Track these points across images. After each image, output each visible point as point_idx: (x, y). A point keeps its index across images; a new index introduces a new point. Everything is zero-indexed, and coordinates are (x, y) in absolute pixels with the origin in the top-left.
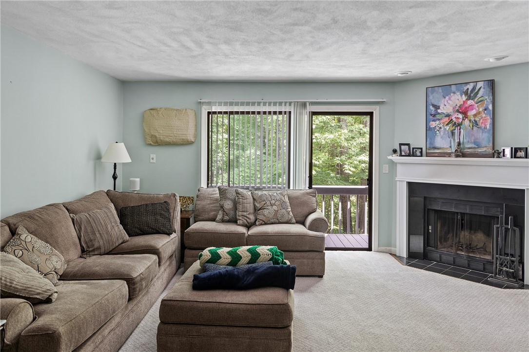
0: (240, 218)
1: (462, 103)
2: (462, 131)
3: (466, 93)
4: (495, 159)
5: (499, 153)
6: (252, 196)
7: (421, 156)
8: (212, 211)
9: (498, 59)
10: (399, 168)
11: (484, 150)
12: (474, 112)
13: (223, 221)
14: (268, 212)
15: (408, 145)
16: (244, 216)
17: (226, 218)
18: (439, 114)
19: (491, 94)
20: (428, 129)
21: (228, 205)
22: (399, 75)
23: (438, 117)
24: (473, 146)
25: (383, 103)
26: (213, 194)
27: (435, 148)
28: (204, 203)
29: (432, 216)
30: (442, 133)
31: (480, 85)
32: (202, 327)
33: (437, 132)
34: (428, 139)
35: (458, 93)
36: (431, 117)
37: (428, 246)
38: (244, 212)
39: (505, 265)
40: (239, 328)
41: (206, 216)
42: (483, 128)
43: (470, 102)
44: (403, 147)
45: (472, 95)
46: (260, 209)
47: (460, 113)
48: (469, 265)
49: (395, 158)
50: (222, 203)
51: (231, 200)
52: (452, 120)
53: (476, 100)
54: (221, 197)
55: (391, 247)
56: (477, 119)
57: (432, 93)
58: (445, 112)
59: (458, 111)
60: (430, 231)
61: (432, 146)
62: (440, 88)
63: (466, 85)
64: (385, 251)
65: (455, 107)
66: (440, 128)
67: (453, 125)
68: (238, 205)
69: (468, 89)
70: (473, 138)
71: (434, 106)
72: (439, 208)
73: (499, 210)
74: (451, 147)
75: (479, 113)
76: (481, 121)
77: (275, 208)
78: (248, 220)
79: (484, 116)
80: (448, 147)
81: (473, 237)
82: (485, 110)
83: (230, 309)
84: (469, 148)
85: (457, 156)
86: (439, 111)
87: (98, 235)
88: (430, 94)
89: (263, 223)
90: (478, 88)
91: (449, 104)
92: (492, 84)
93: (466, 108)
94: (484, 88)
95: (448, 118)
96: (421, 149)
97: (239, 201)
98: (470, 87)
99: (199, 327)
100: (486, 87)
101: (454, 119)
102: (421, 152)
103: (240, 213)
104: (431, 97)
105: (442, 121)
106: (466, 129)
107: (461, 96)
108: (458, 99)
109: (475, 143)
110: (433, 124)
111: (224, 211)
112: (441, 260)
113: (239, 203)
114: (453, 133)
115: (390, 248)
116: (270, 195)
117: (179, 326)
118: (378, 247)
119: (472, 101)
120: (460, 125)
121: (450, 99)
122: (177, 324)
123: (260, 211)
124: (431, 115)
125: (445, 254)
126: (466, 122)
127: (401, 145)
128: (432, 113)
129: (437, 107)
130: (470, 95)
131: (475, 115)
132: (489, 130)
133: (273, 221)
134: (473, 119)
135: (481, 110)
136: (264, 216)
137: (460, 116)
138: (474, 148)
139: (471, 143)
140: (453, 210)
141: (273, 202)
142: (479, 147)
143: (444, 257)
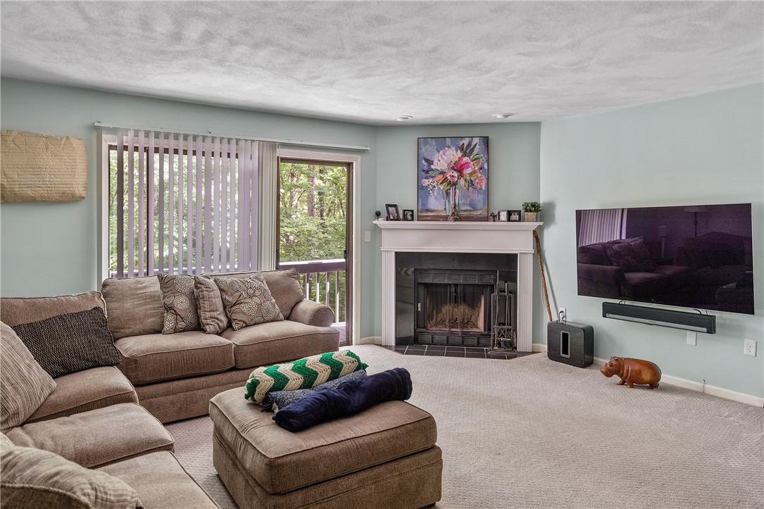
0: (209, 321)
1: (457, 159)
2: (457, 191)
3: (461, 148)
4: (491, 223)
5: (494, 216)
6: (218, 286)
7: (412, 220)
8: (146, 316)
9: (506, 116)
10: (385, 235)
11: (479, 212)
12: (469, 171)
13: (176, 331)
14: (248, 308)
15: (395, 206)
16: (214, 318)
17: (182, 325)
18: (432, 170)
19: (486, 152)
20: (420, 188)
21: (182, 303)
22: (398, 120)
23: (431, 173)
24: (469, 208)
25: (364, 151)
26: (140, 289)
27: (428, 210)
28: (128, 304)
29: (422, 291)
30: (436, 193)
31: (476, 141)
32: (339, 481)
33: (431, 192)
34: (420, 200)
35: (453, 148)
36: (423, 173)
37: (418, 328)
38: (213, 311)
39: (502, 335)
40: (384, 466)
41: (139, 327)
42: (478, 189)
43: (465, 159)
44: (390, 209)
45: (468, 151)
46: (235, 304)
47: (456, 170)
48: (463, 341)
49: (381, 222)
50: (168, 301)
51: (185, 295)
52: (446, 178)
53: (471, 157)
54: (164, 292)
55: (374, 335)
56: (473, 179)
57: (425, 145)
58: (439, 168)
59: (453, 168)
60: (419, 309)
61: (424, 208)
62: (434, 140)
63: (462, 140)
64: (368, 341)
65: (450, 164)
66: (434, 187)
67: (448, 184)
68: (201, 301)
69: (463, 144)
70: (469, 199)
71: (427, 160)
72: (431, 281)
73: (492, 277)
74: (445, 209)
75: (474, 172)
76: (477, 181)
77: (256, 300)
78: (219, 322)
79: (480, 175)
80: (442, 209)
81: (456, 310)
82: (481, 169)
83: (371, 443)
84: (465, 211)
85: (456, 220)
86: (433, 167)
87: (9, 388)
88: (422, 146)
89: (244, 325)
90: (474, 143)
91: (444, 159)
92: (486, 140)
93: (462, 165)
94: (480, 145)
95: (442, 176)
96: (412, 211)
97: (203, 295)
98: (466, 142)
99: (334, 482)
100: (482, 143)
101: (449, 178)
102: (412, 215)
103: (208, 315)
104: (423, 150)
105: (436, 179)
106: (461, 189)
107: (457, 151)
108: (452, 155)
109: (471, 205)
110: (426, 182)
111: (177, 314)
112: (432, 342)
113: (203, 298)
114: (448, 194)
115: (372, 337)
116: (241, 281)
117: (306, 490)
118: (361, 338)
119: (468, 158)
120: (455, 184)
121: (444, 154)
122: (303, 488)
123: (236, 307)
124: (424, 171)
125: (438, 334)
126: (462, 182)
127: (388, 206)
128: (425, 169)
129: (430, 162)
130: (466, 151)
131: (471, 174)
132: (485, 191)
133: (256, 320)
134: (468, 178)
135: (476, 169)
136: (244, 314)
137: (456, 174)
138: (470, 211)
139: (467, 205)
140: (446, 282)
141: (251, 291)
142: (475, 209)
143: (437, 338)
